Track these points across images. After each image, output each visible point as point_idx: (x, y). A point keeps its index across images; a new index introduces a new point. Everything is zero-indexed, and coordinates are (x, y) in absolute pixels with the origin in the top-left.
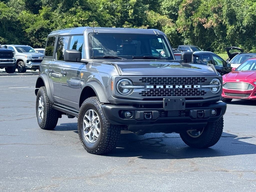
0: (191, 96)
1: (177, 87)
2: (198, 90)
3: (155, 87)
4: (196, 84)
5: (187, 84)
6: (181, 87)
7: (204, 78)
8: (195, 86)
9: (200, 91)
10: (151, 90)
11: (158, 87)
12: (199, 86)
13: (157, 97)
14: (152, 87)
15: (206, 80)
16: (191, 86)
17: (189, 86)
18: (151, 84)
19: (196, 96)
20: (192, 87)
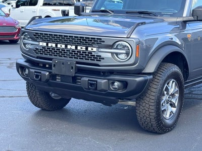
0: (84, 61)
1: (69, 47)
2: (93, 54)
3: (47, 45)
4: (91, 45)
5: (80, 45)
6: (73, 47)
7: (101, 39)
8: (90, 49)
9: (94, 56)
10: (44, 48)
11: (50, 45)
12: (95, 49)
13: (48, 56)
14: (45, 44)
15: (104, 42)
16: (85, 47)
17: (83, 47)
18: (43, 41)
19: (90, 61)
20: (87, 49)
